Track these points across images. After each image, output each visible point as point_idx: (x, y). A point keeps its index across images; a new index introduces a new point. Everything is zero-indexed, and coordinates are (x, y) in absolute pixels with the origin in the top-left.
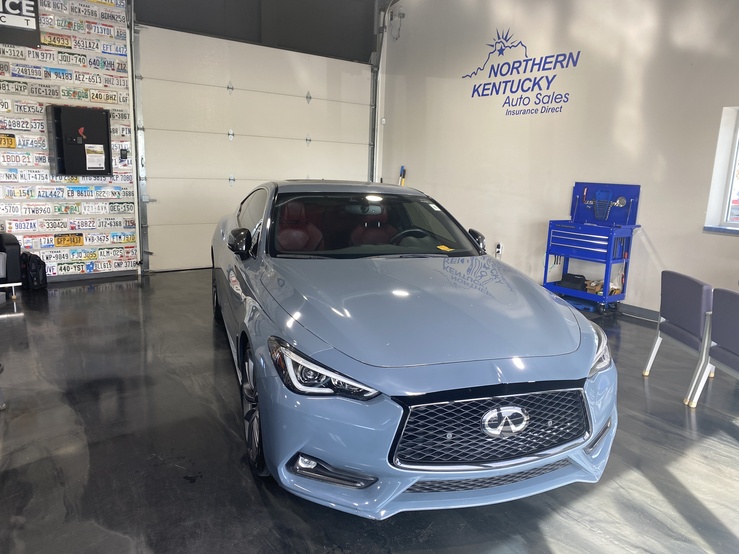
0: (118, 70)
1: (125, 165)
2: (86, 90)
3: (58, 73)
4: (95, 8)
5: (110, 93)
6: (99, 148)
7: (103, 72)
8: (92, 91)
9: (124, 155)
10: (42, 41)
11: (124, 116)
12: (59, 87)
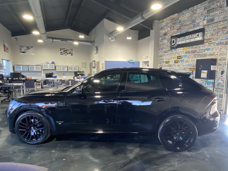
0: (225, 44)
1: (222, 76)
2: (214, 53)
3: (207, 50)
4: (220, 27)
5: (221, 53)
6: (206, 71)
7: (220, 46)
8: (216, 53)
9: (222, 72)
10: (205, 42)
11: (225, 60)
12: (207, 54)
